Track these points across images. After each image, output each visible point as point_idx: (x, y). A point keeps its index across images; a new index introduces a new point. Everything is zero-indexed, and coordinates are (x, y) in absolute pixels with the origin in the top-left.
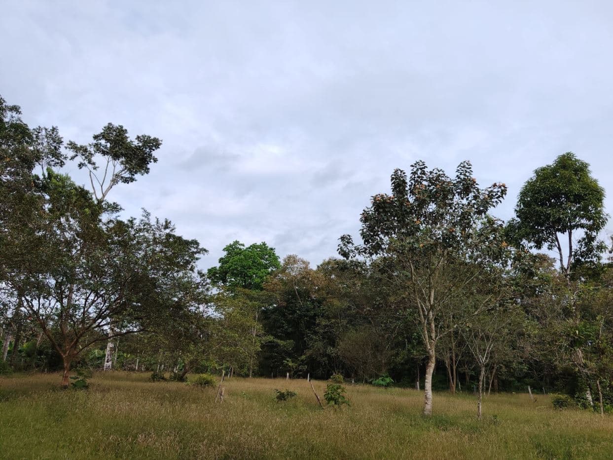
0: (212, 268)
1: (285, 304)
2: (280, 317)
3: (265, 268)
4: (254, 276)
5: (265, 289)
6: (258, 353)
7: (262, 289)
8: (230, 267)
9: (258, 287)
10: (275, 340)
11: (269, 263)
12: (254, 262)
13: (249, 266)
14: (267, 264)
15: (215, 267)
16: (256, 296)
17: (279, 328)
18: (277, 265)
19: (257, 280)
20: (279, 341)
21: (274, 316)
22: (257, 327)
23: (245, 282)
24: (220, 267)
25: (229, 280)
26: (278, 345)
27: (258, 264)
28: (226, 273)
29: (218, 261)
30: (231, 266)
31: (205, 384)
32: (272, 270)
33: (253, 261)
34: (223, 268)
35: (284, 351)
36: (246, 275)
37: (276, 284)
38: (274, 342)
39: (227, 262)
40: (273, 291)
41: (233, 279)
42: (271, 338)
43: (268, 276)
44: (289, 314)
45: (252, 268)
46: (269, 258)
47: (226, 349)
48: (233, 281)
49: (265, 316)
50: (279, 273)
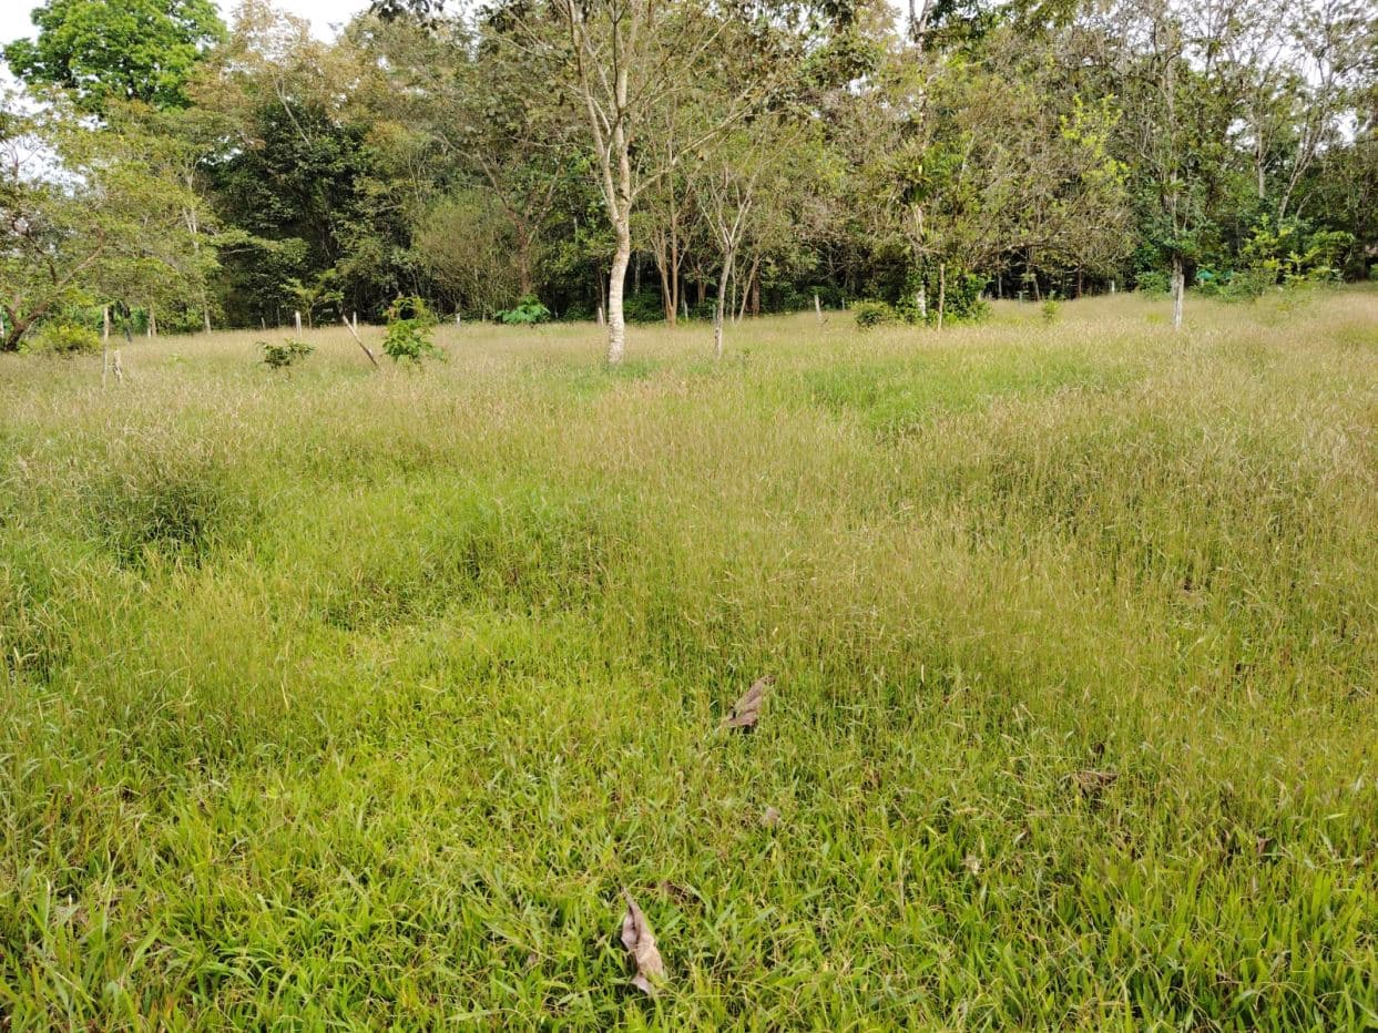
0: (18, 43)
1: (261, 145)
2: (255, 181)
3: (183, 42)
4: (156, 65)
5: (195, 104)
6: (213, 277)
7: (187, 104)
8: (72, 38)
9: (174, 98)
10: (255, 240)
11: (193, 25)
12: (143, 22)
13: (132, 34)
14: (185, 29)
15: (25, 40)
16: (172, 124)
17: (258, 208)
18: (214, 32)
19: (166, 78)
20: (265, 243)
21: (236, 179)
22: (196, 210)
23: (133, 86)
24: (41, 39)
25: (81, 79)
26: (263, 253)
27: (159, 28)
28: (66, 57)
29: (30, 19)
30: (76, 34)
31: (71, 348)
32: (206, 48)
33: (140, 19)
34: (53, 41)
35: (283, 266)
36: (129, 64)
37: (224, 86)
38: (251, 246)
39: (58, 23)
40: (221, 109)
41: (92, 77)
42: (241, 236)
43: (197, 65)
44: (280, 171)
45: (142, 42)
46: (189, 12)
47: (117, 264)
48: (93, 82)
49: (212, 178)
50: (227, 56)
